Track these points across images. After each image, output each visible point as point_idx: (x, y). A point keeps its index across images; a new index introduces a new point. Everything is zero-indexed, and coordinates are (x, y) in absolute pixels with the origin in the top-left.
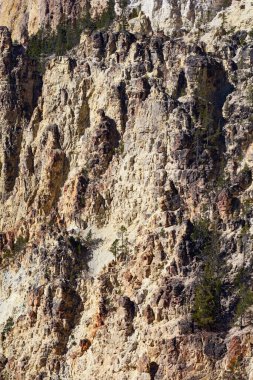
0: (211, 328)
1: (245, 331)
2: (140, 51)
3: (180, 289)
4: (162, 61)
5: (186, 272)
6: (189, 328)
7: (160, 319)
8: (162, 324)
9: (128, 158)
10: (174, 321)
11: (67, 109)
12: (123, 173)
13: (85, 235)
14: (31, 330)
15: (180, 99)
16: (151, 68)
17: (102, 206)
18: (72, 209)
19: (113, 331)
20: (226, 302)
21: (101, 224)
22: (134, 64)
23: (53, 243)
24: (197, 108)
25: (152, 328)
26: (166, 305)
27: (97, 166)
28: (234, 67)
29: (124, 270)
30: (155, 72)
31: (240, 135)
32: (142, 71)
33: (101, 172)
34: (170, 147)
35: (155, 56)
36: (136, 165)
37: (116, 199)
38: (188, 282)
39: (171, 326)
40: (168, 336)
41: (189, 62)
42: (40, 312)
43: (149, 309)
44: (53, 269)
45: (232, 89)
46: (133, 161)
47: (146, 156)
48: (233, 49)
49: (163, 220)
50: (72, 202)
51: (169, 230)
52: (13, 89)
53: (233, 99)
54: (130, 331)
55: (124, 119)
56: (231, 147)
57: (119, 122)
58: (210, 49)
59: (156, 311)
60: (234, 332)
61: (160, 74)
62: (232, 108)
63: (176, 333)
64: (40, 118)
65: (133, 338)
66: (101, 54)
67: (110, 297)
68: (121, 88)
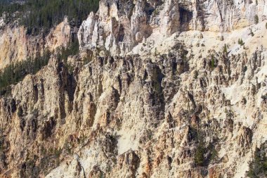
0: (202, 165)
1: (214, 165)
2: (125, 63)
3: (189, 151)
4: (133, 66)
5: (190, 145)
6: (194, 166)
7: (182, 163)
8: (183, 165)
9: (127, 104)
10: (188, 163)
11: (94, 86)
12: (126, 109)
13: (114, 134)
14: (121, 170)
15: (146, 81)
16: (129, 69)
17: (119, 123)
18: (105, 124)
19: (163, 168)
20: (206, 155)
21: (119, 129)
22: (123, 68)
23: (104, 137)
24: (153, 84)
25: (180, 166)
26: (184, 157)
27: (113, 107)
28: (164, 67)
29: (155, 146)
30: (131, 71)
31: (170, 93)
32: (126, 70)
33: (114, 109)
34: (145, 99)
35: (130, 64)
36: (131, 107)
37: (124, 119)
38: (191, 148)
39: (187, 165)
40: (186, 169)
41: (148, 66)
42: (124, 163)
43: (178, 160)
44: (105, 147)
45: (164, 76)
46: (130, 105)
47: (135, 103)
48: (162, 60)
49: (168, 126)
50: (105, 121)
51: (170, 130)
52: (61, 79)
53: (165, 80)
54: (171, 168)
55: (121, 89)
56: (166, 98)
57: (119, 90)
58: (153, 61)
59: (180, 160)
60: (210, 166)
61: (133, 71)
62: (165, 83)
63: (189, 167)
64: (79, 90)
65: (172, 171)
66: (102, 65)
67: (151, 156)
68: (119, 77)
